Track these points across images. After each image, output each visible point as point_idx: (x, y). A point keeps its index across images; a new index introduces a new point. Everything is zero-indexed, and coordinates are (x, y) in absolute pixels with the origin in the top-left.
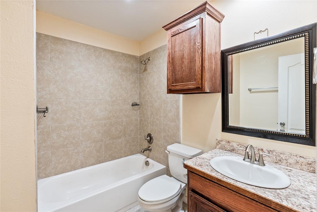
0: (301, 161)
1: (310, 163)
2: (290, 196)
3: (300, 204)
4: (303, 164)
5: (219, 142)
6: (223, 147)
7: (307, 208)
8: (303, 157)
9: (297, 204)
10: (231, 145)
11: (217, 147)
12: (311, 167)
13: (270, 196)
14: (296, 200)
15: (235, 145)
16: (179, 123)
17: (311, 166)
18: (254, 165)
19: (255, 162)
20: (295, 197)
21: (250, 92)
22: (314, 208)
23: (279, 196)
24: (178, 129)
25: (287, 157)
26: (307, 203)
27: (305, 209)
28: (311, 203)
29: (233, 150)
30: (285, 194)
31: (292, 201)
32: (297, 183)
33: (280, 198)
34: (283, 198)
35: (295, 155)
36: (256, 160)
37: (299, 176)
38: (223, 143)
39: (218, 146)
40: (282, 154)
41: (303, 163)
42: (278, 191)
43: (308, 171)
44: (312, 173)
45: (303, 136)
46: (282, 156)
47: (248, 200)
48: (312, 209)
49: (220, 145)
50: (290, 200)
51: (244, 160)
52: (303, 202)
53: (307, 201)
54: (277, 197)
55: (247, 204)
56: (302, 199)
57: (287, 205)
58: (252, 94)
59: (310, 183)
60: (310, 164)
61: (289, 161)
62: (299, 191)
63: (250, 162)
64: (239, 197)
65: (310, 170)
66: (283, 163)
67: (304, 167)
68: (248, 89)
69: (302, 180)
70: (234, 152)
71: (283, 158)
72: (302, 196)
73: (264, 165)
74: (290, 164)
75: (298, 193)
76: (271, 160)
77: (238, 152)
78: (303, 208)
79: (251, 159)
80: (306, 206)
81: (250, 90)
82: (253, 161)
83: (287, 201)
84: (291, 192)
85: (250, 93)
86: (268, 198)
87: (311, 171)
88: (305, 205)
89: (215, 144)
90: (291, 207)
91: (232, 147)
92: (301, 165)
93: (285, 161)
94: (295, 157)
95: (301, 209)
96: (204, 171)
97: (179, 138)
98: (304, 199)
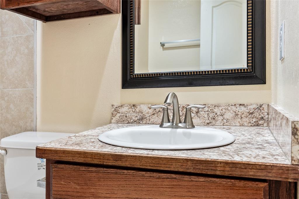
0: (241, 112)
1: (252, 111)
2: (240, 150)
3: (257, 155)
4: (243, 116)
5: (116, 110)
6: (125, 118)
7: (268, 157)
8: (244, 105)
9: (254, 156)
10: (137, 110)
11: (113, 121)
12: (253, 118)
13: (212, 156)
14: (250, 153)
15: (145, 109)
16: (34, 86)
17: (252, 116)
18: (179, 130)
19: (180, 125)
20: (247, 150)
21: (163, 48)
22: (276, 155)
23: (225, 153)
24: (32, 100)
25: (224, 110)
26: (265, 152)
27: (266, 158)
28: (269, 151)
29: (142, 119)
30: (233, 150)
31: (245, 154)
32: (243, 137)
33: (228, 154)
34: (232, 154)
35: (233, 104)
36: (180, 122)
37: (242, 131)
38: (124, 109)
39: (114, 119)
40: (216, 107)
41: (243, 114)
42: (222, 148)
43: (250, 124)
44: (254, 127)
45: (244, 70)
46: (216, 110)
47: (175, 178)
48: (274, 156)
49: (118, 115)
50: (242, 154)
51: (161, 126)
52: (259, 152)
53: (264, 150)
54: (223, 155)
55: (173, 187)
56: (257, 150)
57: (242, 160)
58: (165, 51)
59: (258, 135)
60: (252, 113)
61: (225, 116)
62: (249, 143)
63: (172, 127)
64: (159, 178)
65: (252, 122)
66: (217, 123)
67: (244, 119)
68: (161, 43)
69: (247, 134)
70: (144, 122)
71: (218, 114)
72: (255, 147)
73: (193, 127)
74: (227, 120)
75: (248, 145)
76: (201, 121)
77: (150, 120)
78: (264, 158)
79: (173, 122)
80: (266, 155)
81: (163, 45)
82: (176, 124)
83: (239, 156)
84: (239, 146)
85: (163, 50)
86: (211, 158)
87: (253, 124)
88: (264, 154)
89: (110, 115)
90: (248, 160)
91: (140, 114)
92: (242, 118)
93: (220, 118)
94: (234, 107)
95: (261, 160)
96: (85, 149)
97: (32, 121)
98: (259, 149)
